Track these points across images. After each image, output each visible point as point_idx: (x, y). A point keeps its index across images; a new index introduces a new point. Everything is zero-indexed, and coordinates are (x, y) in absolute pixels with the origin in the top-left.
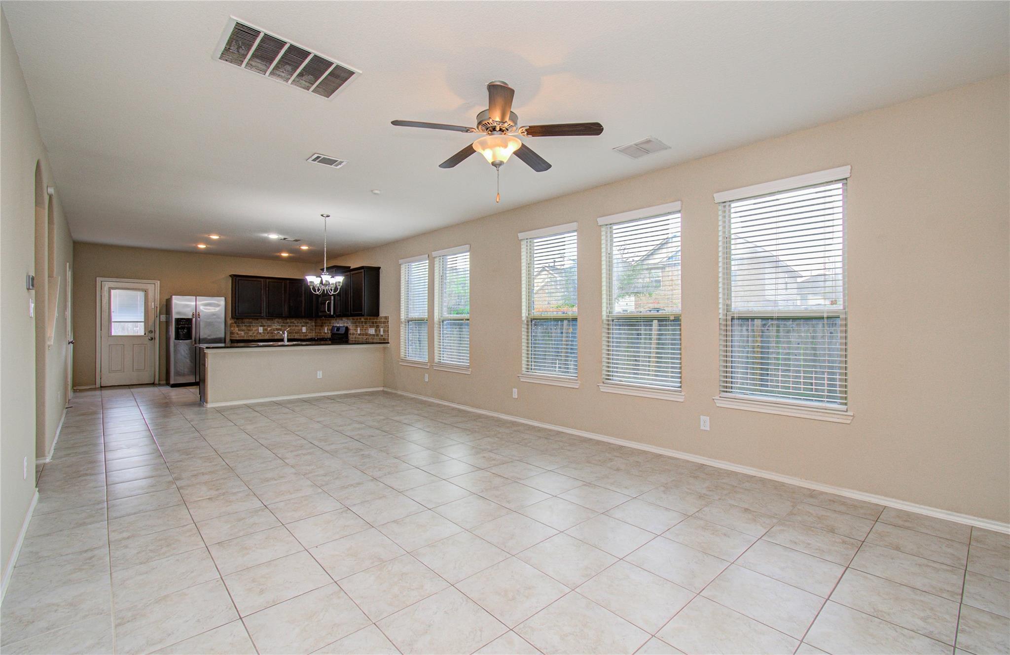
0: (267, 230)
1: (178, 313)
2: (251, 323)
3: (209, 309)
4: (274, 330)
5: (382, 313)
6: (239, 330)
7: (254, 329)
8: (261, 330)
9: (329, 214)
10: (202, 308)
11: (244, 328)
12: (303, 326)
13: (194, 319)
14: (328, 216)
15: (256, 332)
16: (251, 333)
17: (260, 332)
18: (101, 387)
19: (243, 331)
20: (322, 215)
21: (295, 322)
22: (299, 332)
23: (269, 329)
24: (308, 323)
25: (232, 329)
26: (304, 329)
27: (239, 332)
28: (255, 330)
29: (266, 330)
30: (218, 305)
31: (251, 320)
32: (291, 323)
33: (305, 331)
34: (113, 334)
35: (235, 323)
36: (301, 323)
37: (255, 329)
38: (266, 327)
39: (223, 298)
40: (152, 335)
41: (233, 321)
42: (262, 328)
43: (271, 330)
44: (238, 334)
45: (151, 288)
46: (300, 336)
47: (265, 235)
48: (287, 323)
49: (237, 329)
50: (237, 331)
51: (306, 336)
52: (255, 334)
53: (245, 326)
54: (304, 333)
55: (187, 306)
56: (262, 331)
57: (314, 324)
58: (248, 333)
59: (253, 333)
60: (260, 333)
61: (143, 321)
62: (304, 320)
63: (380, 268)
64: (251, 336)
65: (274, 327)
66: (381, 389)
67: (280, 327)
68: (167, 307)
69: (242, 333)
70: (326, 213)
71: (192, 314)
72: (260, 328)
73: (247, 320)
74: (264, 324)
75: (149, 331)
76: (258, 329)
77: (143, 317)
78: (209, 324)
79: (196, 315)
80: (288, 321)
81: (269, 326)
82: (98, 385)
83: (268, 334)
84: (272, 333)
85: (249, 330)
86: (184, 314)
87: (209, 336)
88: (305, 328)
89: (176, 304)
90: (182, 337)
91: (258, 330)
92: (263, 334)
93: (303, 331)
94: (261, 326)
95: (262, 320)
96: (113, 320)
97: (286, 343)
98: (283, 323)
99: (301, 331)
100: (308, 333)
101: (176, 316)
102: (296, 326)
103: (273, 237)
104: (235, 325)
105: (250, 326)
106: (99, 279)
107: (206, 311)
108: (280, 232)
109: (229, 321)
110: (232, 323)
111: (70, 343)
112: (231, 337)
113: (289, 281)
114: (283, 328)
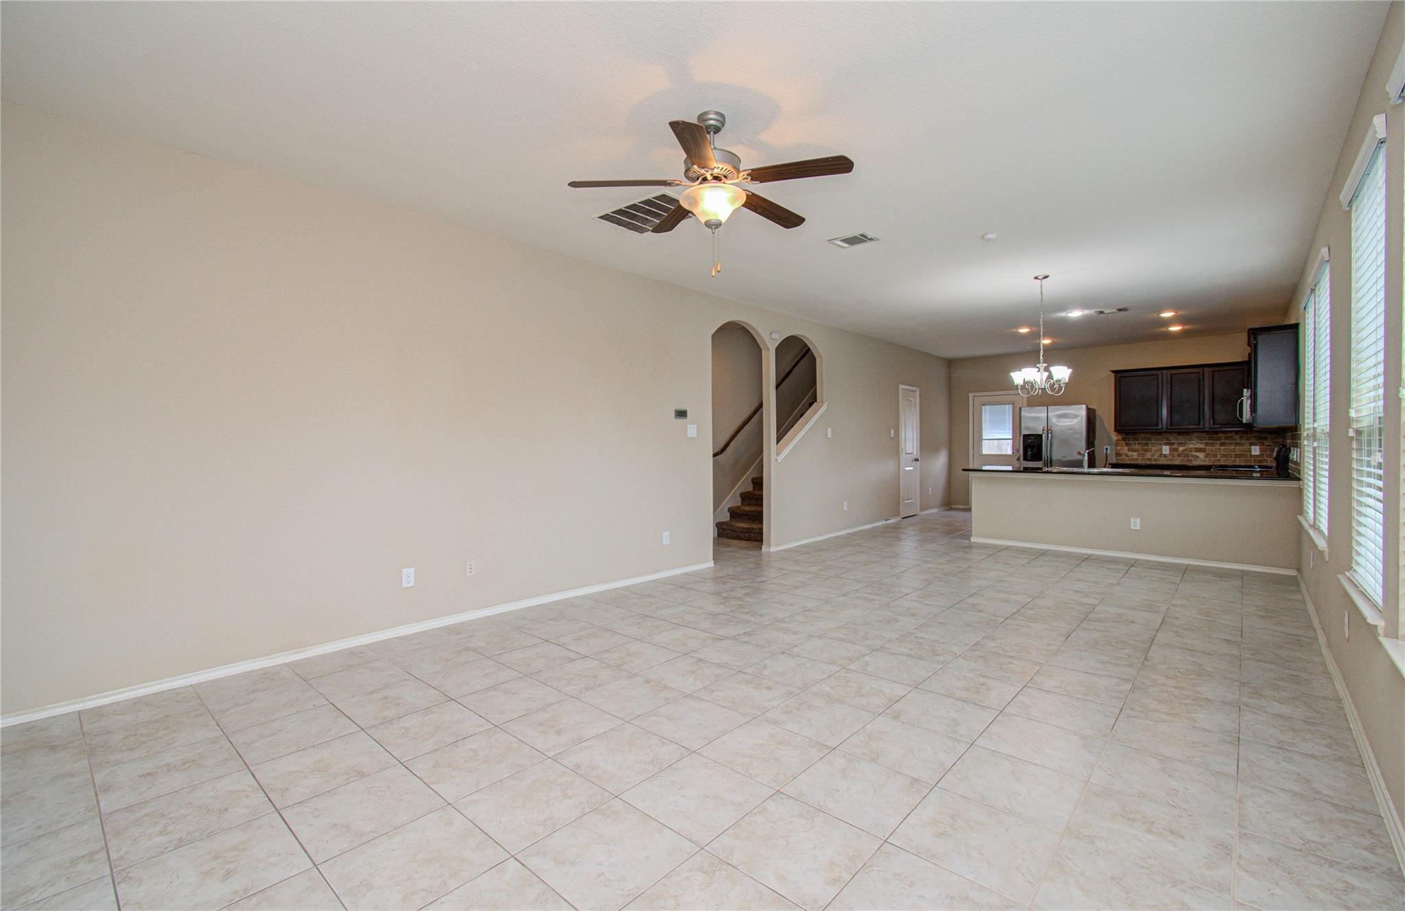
1: (1027, 428)
2: (1149, 439)
3: (1064, 422)
4: (1191, 451)
6: (1129, 450)
7: (1154, 449)
8: (1166, 450)
9: (1047, 274)
10: (1054, 420)
11: (1137, 447)
12: (1252, 444)
13: (1045, 436)
14: (1046, 277)
15: (1158, 453)
16: (1148, 455)
17: (1164, 453)
19: (1135, 451)
20: (1036, 278)
21: (1236, 437)
23: (1181, 449)
24: (1266, 438)
25: (1118, 448)
26: (1256, 451)
27: (1130, 453)
28: (1156, 451)
29: (1176, 450)
30: (1075, 416)
31: (1149, 436)
32: (1228, 438)
34: (984, 453)
35: (1124, 439)
36: (1247, 440)
37: (1157, 448)
38: (1176, 446)
39: (1082, 406)
40: (1019, 455)
41: (1120, 437)
42: (1168, 447)
43: (1185, 450)
44: (1127, 455)
45: (1017, 399)
46: (1246, 461)
47: (1063, 314)
48: (1219, 439)
49: (1125, 448)
50: (1126, 452)
52: (1156, 457)
53: (1139, 444)
54: (1256, 456)
55: (1037, 419)
56: (1168, 453)
58: (1144, 455)
59: (1153, 455)
60: (1165, 456)
61: (1011, 437)
62: (1256, 434)
63: (1299, 324)
64: (1148, 459)
65: (1191, 446)
66: (1292, 573)
67: (1203, 446)
69: (1135, 454)
70: (1041, 274)
71: (1042, 428)
72: (1164, 447)
73: (1143, 435)
74: (1173, 441)
75: (1015, 450)
77: (1011, 434)
78: (1065, 442)
79: (1049, 430)
80: (1219, 435)
81: (1180, 444)
84: (1187, 456)
85: (1146, 450)
86: (1034, 429)
87: (1063, 457)
88: (1257, 448)
89: (1025, 417)
90: (1029, 458)
91: (1161, 449)
92: (1170, 457)
93: (1252, 454)
94: (1166, 444)
95: (1168, 435)
96: (984, 438)
97: (1086, 470)
98: (1209, 439)
99: (1248, 453)
100: (1261, 455)
101: (1025, 432)
102: (1237, 444)
103: (1075, 314)
104: (1123, 442)
105: (1147, 444)
106: (971, 395)
107: (1060, 424)
108: (1084, 304)
109: (1114, 437)
110: (1118, 440)
111: (917, 460)
112: (1117, 459)
113: (1211, 369)
114: (1209, 448)
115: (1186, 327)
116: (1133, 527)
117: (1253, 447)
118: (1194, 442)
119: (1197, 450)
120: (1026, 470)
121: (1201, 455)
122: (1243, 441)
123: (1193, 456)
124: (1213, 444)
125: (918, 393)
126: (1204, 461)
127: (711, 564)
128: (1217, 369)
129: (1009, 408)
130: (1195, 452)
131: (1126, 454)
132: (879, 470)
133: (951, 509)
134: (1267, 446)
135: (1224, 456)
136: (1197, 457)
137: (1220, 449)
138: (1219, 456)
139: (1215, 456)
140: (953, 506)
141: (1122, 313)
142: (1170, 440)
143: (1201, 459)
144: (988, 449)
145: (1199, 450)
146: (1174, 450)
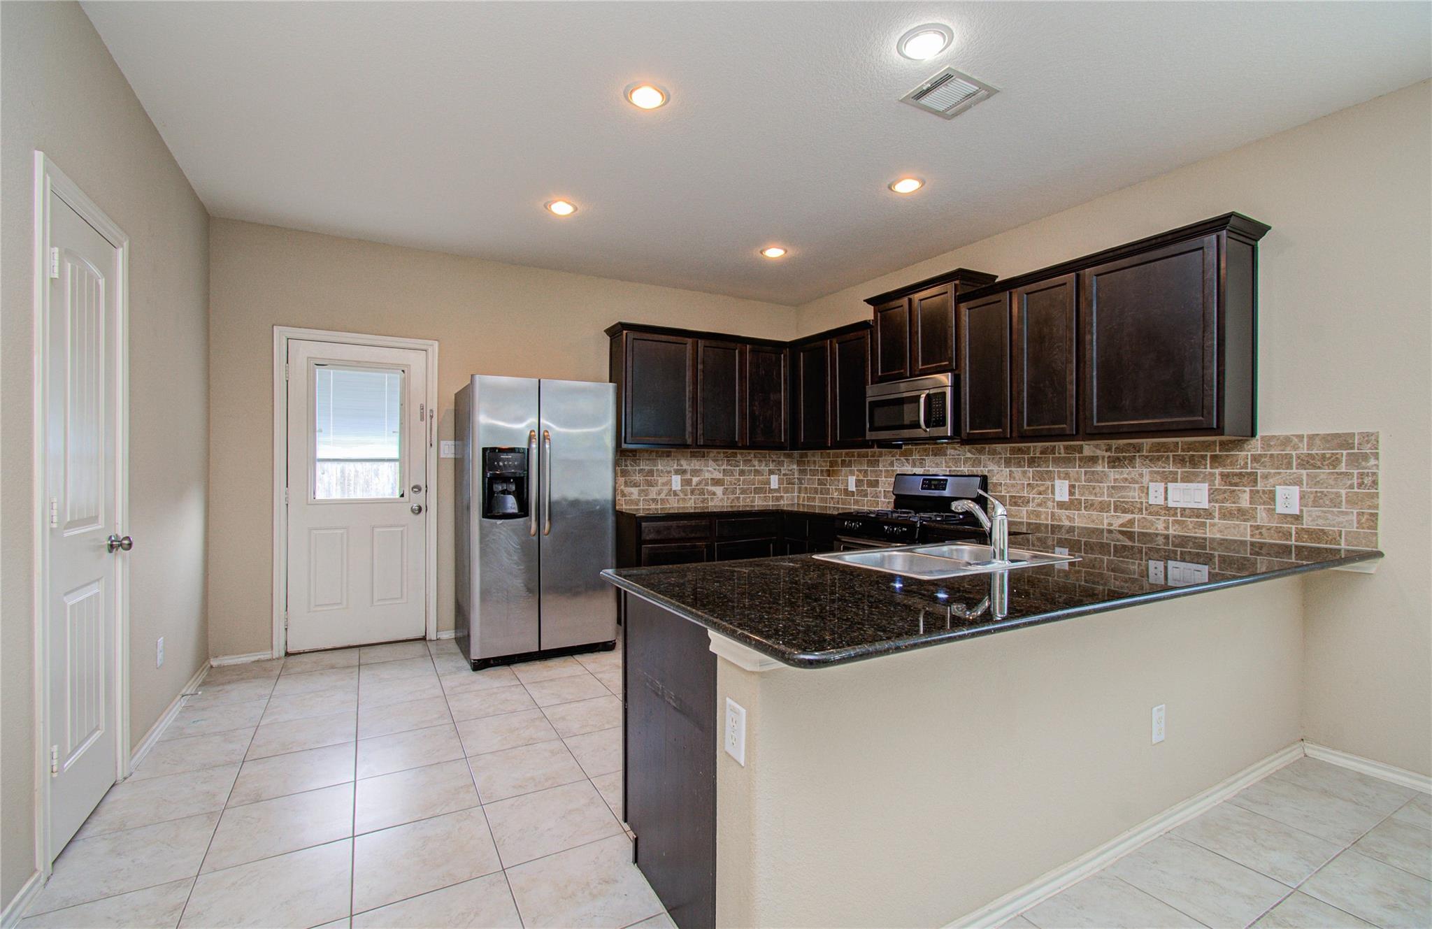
1: (490, 433)
2: (656, 462)
4: (707, 484)
7: (661, 480)
8: (677, 483)
11: (638, 478)
12: (771, 472)
13: (533, 452)
15: (666, 488)
16: (654, 492)
17: (675, 488)
18: (287, 653)
19: (635, 485)
21: (755, 462)
22: (763, 488)
23: (695, 480)
24: (780, 464)
26: (774, 484)
27: (628, 490)
28: (664, 484)
29: (688, 482)
31: (655, 456)
32: (745, 463)
33: (777, 487)
35: (618, 463)
36: (766, 465)
37: (665, 479)
38: (688, 476)
40: (418, 499)
41: (616, 459)
42: (679, 478)
43: (699, 483)
45: (416, 361)
46: (765, 499)
48: (736, 464)
49: (621, 480)
50: (622, 487)
51: (778, 499)
52: (663, 496)
53: (641, 471)
54: (775, 490)
56: (679, 487)
57: (796, 466)
58: (646, 493)
59: (660, 493)
60: (675, 494)
61: (396, 455)
62: (773, 457)
64: (654, 500)
65: (708, 475)
67: (720, 476)
68: (458, 417)
69: (635, 491)
71: (525, 434)
72: (674, 477)
74: (685, 467)
75: (411, 488)
76: (671, 480)
77: (397, 447)
79: (540, 441)
80: (739, 458)
81: (695, 472)
82: (278, 651)
83: (692, 492)
84: (702, 493)
85: (650, 484)
86: (507, 435)
88: (776, 477)
91: (669, 483)
92: (682, 496)
93: (772, 487)
94: (677, 472)
95: (680, 457)
96: (320, 455)
98: (727, 463)
99: (768, 486)
100: (778, 490)
101: (481, 441)
102: (757, 472)
105: (651, 473)
106: (280, 334)
114: (728, 478)
117: (772, 478)
118: (710, 469)
121: (719, 490)
122: (762, 468)
123: (711, 492)
124: (731, 473)
126: (722, 500)
129: (391, 381)
130: (713, 485)
131: (622, 491)
134: (784, 475)
135: (743, 492)
136: (714, 494)
137: (739, 480)
138: (738, 492)
139: (734, 492)
142: (682, 466)
143: (719, 497)
144: (331, 486)
145: (717, 482)
146: (687, 482)
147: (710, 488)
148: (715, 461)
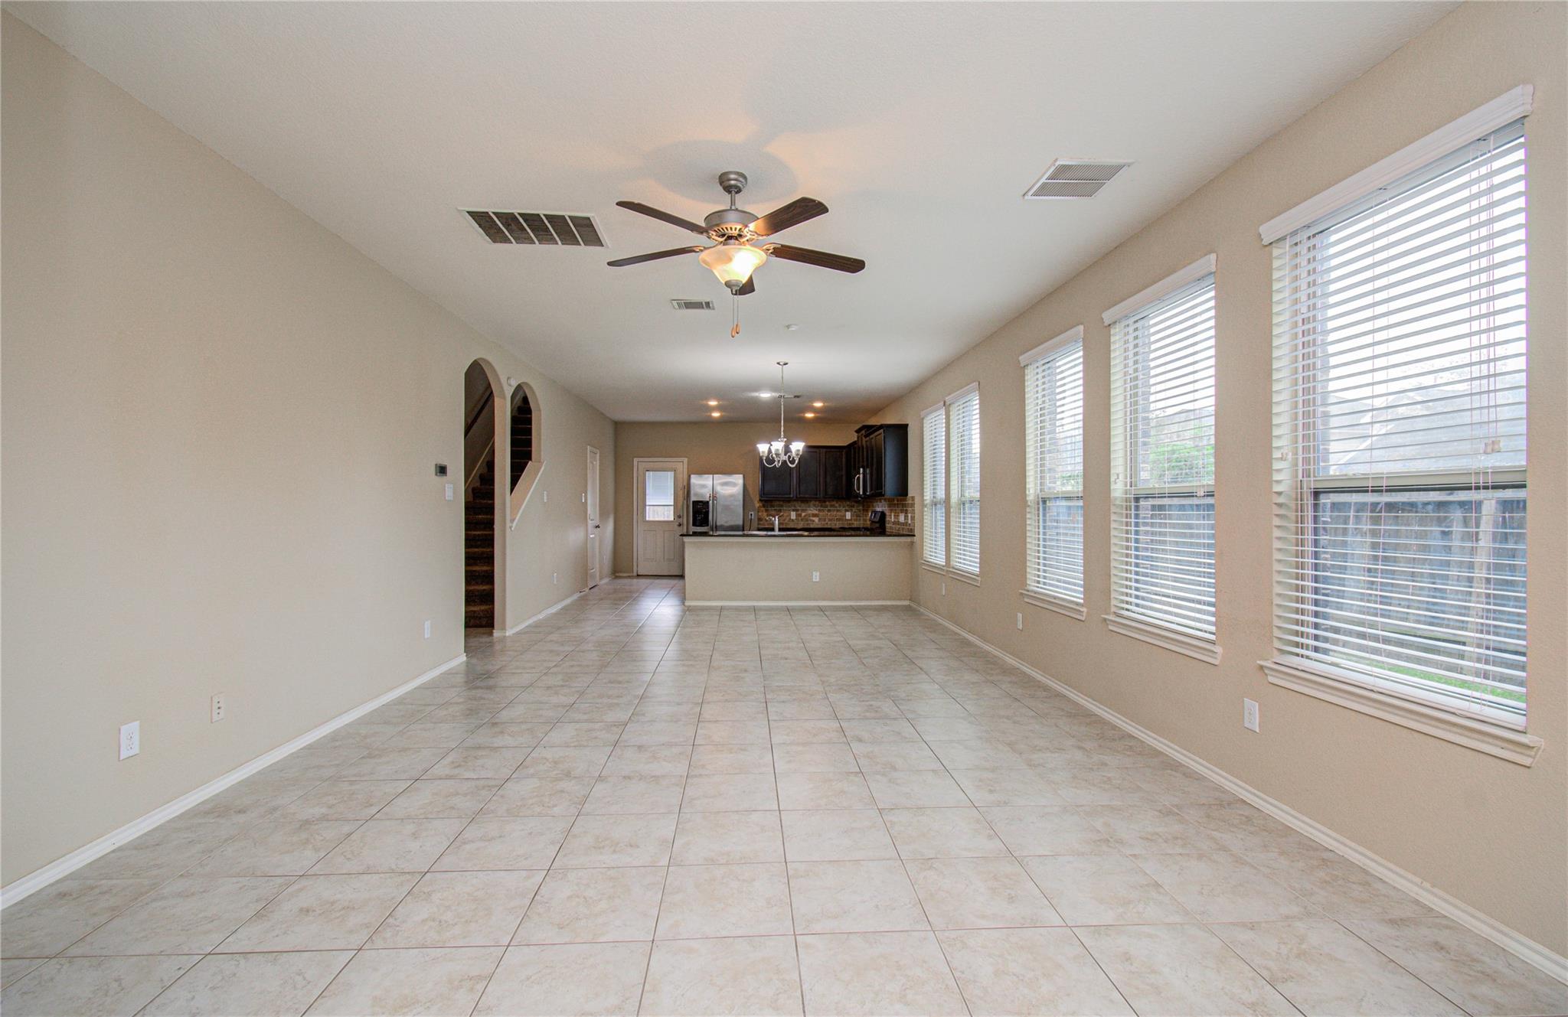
0: (757, 388)
1: (696, 495)
2: (782, 506)
3: (726, 490)
4: (809, 516)
5: (910, 494)
6: (768, 516)
7: (785, 515)
8: (793, 515)
9: (787, 362)
10: (719, 489)
11: (773, 512)
12: (847, 511)
13: (711, 502)
14: (786, 365)
15: (788, 518)
17: (792, 518)
18: (638, 575)
20: (778, 363)
21: (837, 505)
22: (842, 518)
23: (803, 514)
24: (853, 506)
25: (760, 514)
26: (848, 515)
28: (787, 516)
29: (800, 515)
30: (734, 485)
31: (781, 503)
32: (831, 506)
33: (850, 518)
34: (647, 519)
35: (764, 506)
36: (843, 507)
37: (787, 513)
38: (800, 512)
39: (741, 476)
40: (680, 520)
41: (762, 504)
42: (796, 513)
43: (805, 516)
44: (766, 520)
45: (679, 466)
46: (842, 523)
47: (756, 394)
48: (826, 507)
49: (765, 514)
50: (766, 517)
51: (850, 524)
52: (786, 521)
53: (775, 510)
54: (848, 520)
55: (704, 486)
56: (796, 517)
57: (861, 508)
59: (784, 520)
60: (793, 520)
61: (672, 504)
62: (848, 503)
63: (907, 425)
65: (810, 512)
66: (906, 603)
67: (817, 512)
68: (688, 488)
70: (782, 361)
71: (708, 495)
72: (792, 512)
73: (778, 503)
74: (798, 508)
75: (678, 516)
77: (673, 500)
78: (727, 508)
79: (714, 497)
80: (827, 503)
81: (803, 511)
82: (635, 574)
83: (802, 520)
84: (807, 520)
85: (780, 516)
86: (702, 495)
87: (726, 522)
88: (849, 513)
89: (694, 483)
90: (698, 524)
91: (790, 515)
92: (796, 521)
93: (847, 518)
94: (793, 510)
95: (795, 503)
96: (647, 504)
97: (777, 533)
98: (821, 506)
99: (844, 518)
100: (851, 520)
101: (693, 498)
102: (838, 511)
103: (765, 395)
104: (763, 509)
105: (780, 510)
106: (636, 461)
107: (723, 492)
108: (774, 389)
109: (757, 505)
110: (760, 507)
111: (598, 527)
112: (758, 524)
113: (824, 450)
114: (821, 513)
115: (818, 415)
116: (814, 580)
117: (847, 513)
118: (811, 509)
119: (814, 514)
120: (695, 534)
121: (816, 519)
122: (841, 509)
123: (811, 520)
124: (822, 511)
125: (598, 455)
126: (817, 524)
127: (463, 658)
128: (828, 450)
129: (670, 475)
130: (813, 516)
132: (575, 537)
133: (617, 577)
134: (853, 512)
135: (830, 520)
136: (814, 521)
137: (828, 514)
138: (827, 519)
139: (825, 519)
140: (617, 575)
141: (797, 399)
142: (796, 507)
143: (816, 522)
144: (652, 515)
145: (815, 515)
146: (798, 515)
147: (812, 518)
148: (814, 505)
